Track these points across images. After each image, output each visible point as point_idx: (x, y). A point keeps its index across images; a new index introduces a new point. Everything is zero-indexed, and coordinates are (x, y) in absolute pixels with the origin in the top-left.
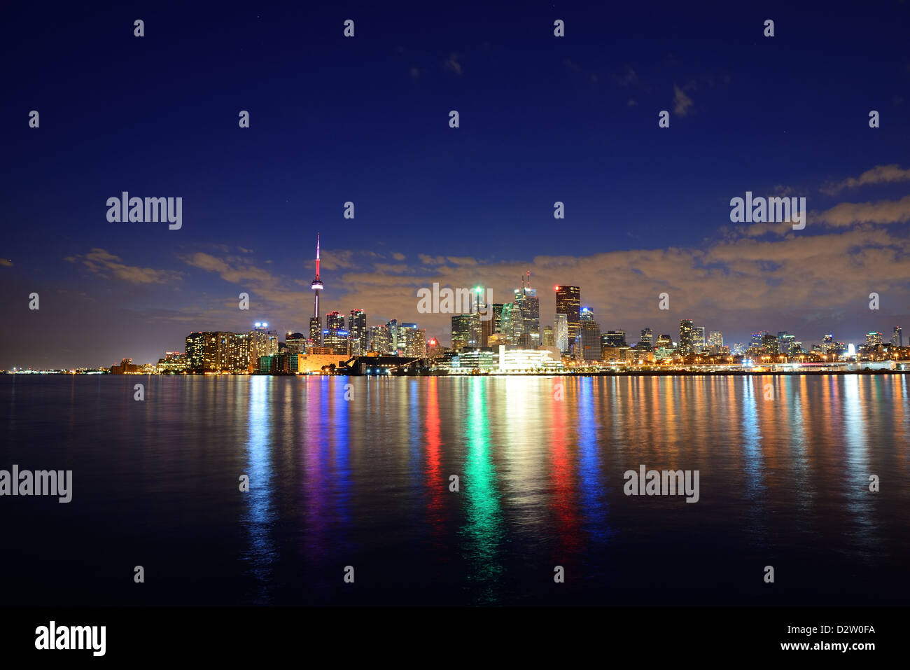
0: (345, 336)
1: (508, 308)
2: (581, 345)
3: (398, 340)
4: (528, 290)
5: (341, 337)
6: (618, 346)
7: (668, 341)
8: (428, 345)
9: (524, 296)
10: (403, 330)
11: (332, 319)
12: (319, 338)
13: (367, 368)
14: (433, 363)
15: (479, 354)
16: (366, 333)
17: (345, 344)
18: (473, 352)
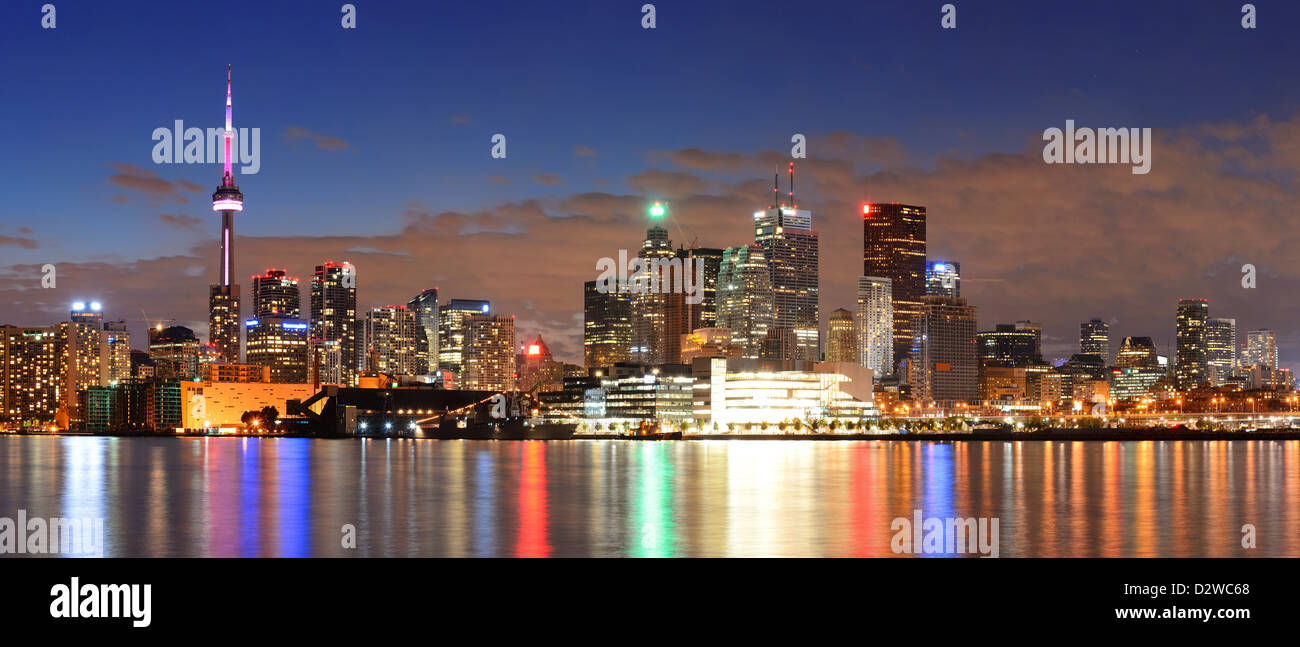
0: (302, 335)
1: (736, 259)
2: (926, 359)
3: (441, 344)
4: (789, 212)
5: (291, 335)
6: (1022, 364)
7: (1145, 353)
8: (521, 359)
9: (780, 230)
10: (455, 316)
11: (266, 287)
12: (234, 339)
13: (359, 419)
14: (534, 405)
15: (657, 383)
16: (357, 326)
17: (300, 354)
18: (640, 375)
